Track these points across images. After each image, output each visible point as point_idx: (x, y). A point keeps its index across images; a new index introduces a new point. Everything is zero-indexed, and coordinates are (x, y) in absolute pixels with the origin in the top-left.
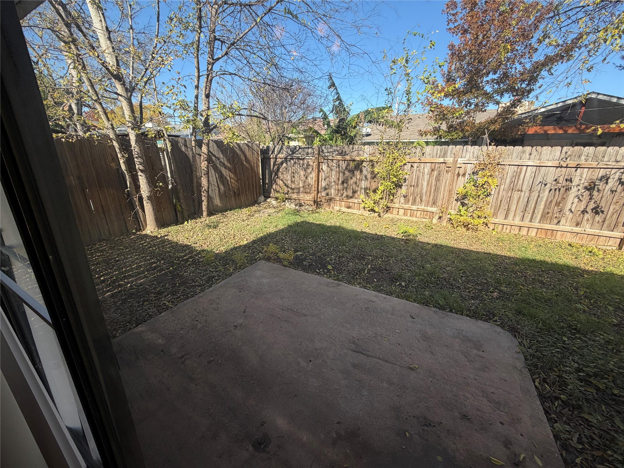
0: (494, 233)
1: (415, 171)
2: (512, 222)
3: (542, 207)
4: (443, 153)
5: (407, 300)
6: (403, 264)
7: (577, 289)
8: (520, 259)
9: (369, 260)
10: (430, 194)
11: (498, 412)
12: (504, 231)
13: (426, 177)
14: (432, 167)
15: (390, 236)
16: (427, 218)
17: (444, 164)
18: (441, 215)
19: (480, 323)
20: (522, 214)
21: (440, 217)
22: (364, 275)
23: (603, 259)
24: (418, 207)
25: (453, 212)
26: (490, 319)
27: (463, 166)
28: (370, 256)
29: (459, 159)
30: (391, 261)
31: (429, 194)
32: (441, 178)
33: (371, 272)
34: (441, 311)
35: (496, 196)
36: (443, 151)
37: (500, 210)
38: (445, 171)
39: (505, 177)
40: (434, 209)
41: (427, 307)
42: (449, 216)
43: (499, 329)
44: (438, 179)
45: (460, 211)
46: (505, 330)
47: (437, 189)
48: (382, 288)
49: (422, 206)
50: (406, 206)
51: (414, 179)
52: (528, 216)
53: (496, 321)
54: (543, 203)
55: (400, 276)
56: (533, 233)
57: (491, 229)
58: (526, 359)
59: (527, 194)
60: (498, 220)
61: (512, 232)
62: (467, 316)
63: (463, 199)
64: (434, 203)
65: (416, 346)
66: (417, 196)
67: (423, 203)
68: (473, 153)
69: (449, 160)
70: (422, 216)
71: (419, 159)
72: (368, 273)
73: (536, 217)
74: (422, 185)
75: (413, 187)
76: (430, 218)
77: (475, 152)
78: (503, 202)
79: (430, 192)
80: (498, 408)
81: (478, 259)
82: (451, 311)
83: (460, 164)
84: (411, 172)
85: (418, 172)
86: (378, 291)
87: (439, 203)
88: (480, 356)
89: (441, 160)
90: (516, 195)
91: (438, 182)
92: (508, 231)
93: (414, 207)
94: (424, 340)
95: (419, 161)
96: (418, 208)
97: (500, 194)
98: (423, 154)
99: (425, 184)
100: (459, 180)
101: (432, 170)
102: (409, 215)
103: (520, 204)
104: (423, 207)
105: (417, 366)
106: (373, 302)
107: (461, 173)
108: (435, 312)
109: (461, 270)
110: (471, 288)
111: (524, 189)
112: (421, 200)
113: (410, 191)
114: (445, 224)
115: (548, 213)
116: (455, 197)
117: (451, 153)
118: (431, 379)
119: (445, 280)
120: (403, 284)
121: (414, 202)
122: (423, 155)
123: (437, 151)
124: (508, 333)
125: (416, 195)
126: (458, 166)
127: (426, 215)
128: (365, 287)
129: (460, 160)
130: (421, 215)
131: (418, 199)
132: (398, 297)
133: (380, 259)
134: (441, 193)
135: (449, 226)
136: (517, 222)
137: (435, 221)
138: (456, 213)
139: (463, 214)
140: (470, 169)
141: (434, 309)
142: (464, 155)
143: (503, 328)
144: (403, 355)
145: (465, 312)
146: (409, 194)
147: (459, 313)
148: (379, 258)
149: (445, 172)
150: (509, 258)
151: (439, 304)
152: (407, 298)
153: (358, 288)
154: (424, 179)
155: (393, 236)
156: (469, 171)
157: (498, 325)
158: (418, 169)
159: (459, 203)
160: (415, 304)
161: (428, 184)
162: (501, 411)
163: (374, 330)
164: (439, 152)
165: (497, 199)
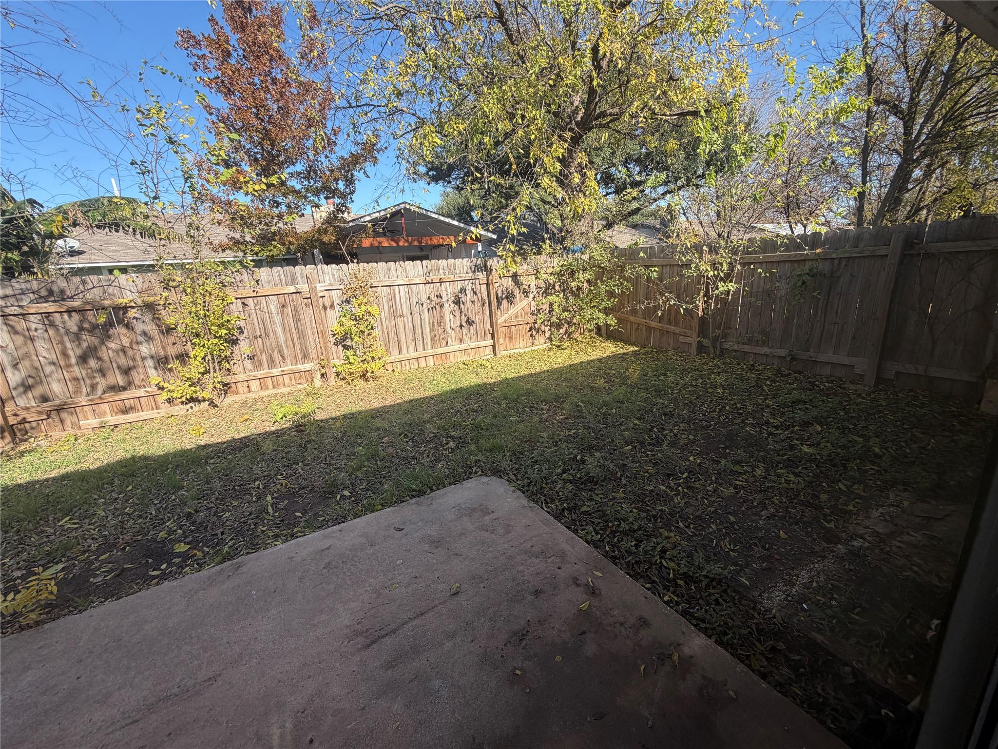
0: (397, 374)
1: (253, 311)
2: (408, 356)
3: (428, 330)
4: (289, 277)
5: (373, 511)
6: (323, 465)
7: (499, 404)
8: (441, 395)
9: (258, 488)
10: (293, 344)
11: (549, 560)
12: (404, 369)
13: (277, 319)
14: (281, 301)
15: (262, 431)
16: (303, 381)
17: (298, 294)
18: (323, 371)
19: (468, 484)
20: (413, 343)
21: (322, 375)
22: (271, 518)
23: (492, 368)
24: (282, 369)
25: (337, 362)
26: (470, 473)
27: (326, 294)
28: (256, 479)
29: (318, 285)
30: (300, 470)
31: (291, 344)
32: (302, 316)
33: (281, 506)
34: (422, 498)
35: (380, 328)
36: (289, 274)
37: (391, 344)
38: (303, 304)
39: (381, 303)
40: (309, 366)
41: (404, 504)
42: (334, 370)
43: (484, 479)
44: (297, 320)
45: (348, 357)
46: (489, 476)
47: (302, 335)
48: (321, 519)
49: (287, 366)
50: (260, 374)
51: (256, 324)
52: (420, 344)
53: (476, 473)
54: (427, 326)
55: (334, 484)
56: (431, 362)
57: (390, 370)
58: (524, 493)
59: (410, 319)
60: (393, 358)
61: (412, 367)
62: (451, 484)
63: (344, 340)
64: (305, 356)
65: (435, 561)
66: (273, 351)
67: (289, 361)
68: (333, 274)
69: (304, 287)
70: (293, 381)
71: (254, 291)
72: (276, 512)
73: (427, 343)
74: (274, 332)
75: (259, 339)
76: (307, 381)
77: (335, 273)
78: (390, 334)
79: (293, 340)
80: (547, 557)
81: (406, 412)
82: (432, 490)
83: (321, 291)
84: (247, 315)
85: (259, 312)
86: (319, 527)
87: (313, 354)
88: (495, 519)
89: (292, 289)
90: (400, 322)
91: (299, 323)
92: (408, 368)
93: (275, 372)
94: (437, 547)
95: (254, 294)
96: (283, 371)
97: (384, 323)
98: (257, 281)
99: (279, 330)
100: (327, 314)
101: (283, 306)
102: (271, 387)
103: (407, 333)
104: (290, 367)
105: (457, 585)
106: (328, 548)
107: (328, 305)
108: (417, 503)
109: (400, 435)
110: (425, 450)
111: (405, 314)
112: (281, 356)
113: (256, 346)
114: (334, 383)
115: (435, 336)
116: (333, 340)
117: (302, 277)
118: (482, 585)
119: (393, 457)
120: (346, 493)
121: (272, 363)
122: (258, 284)
123: (280, 276)
124: (493, 478)
125: (270, 351)
126: (320, 294)
127: (299, 378)
128: (293, 536)
129: (319, 287)
130: (291, 380)
131: (277, 357)
132: (356, 516)
133: (279, 477)
134: (311, 339)
135: (340, 383)
136: (413, 354)
137: (318, 382)
138: (343, 362)
139: (353, 361)
140: (336, 297)
141: (413, 501)
142: (321, 278)
143: (486, 475)
144: (432, 586)
145: (446, 482)
146: (258, 351)
147: (440, 487)
148: (276, 475)
149: (304, 307)
150: (432, 398)
151: (414, 490)
152: (371, 509)
153: (280, 546)
154: (274, 322)
155: (268, 429)
156: (337, 301)
157: (481, 475)
158: (257, 308)
159: (340, 347)
160: (387, 510)
161: (284, 329)
162: (550, 557)
163: (368, 589)
164: (283, 277)
165: (383, 331)
